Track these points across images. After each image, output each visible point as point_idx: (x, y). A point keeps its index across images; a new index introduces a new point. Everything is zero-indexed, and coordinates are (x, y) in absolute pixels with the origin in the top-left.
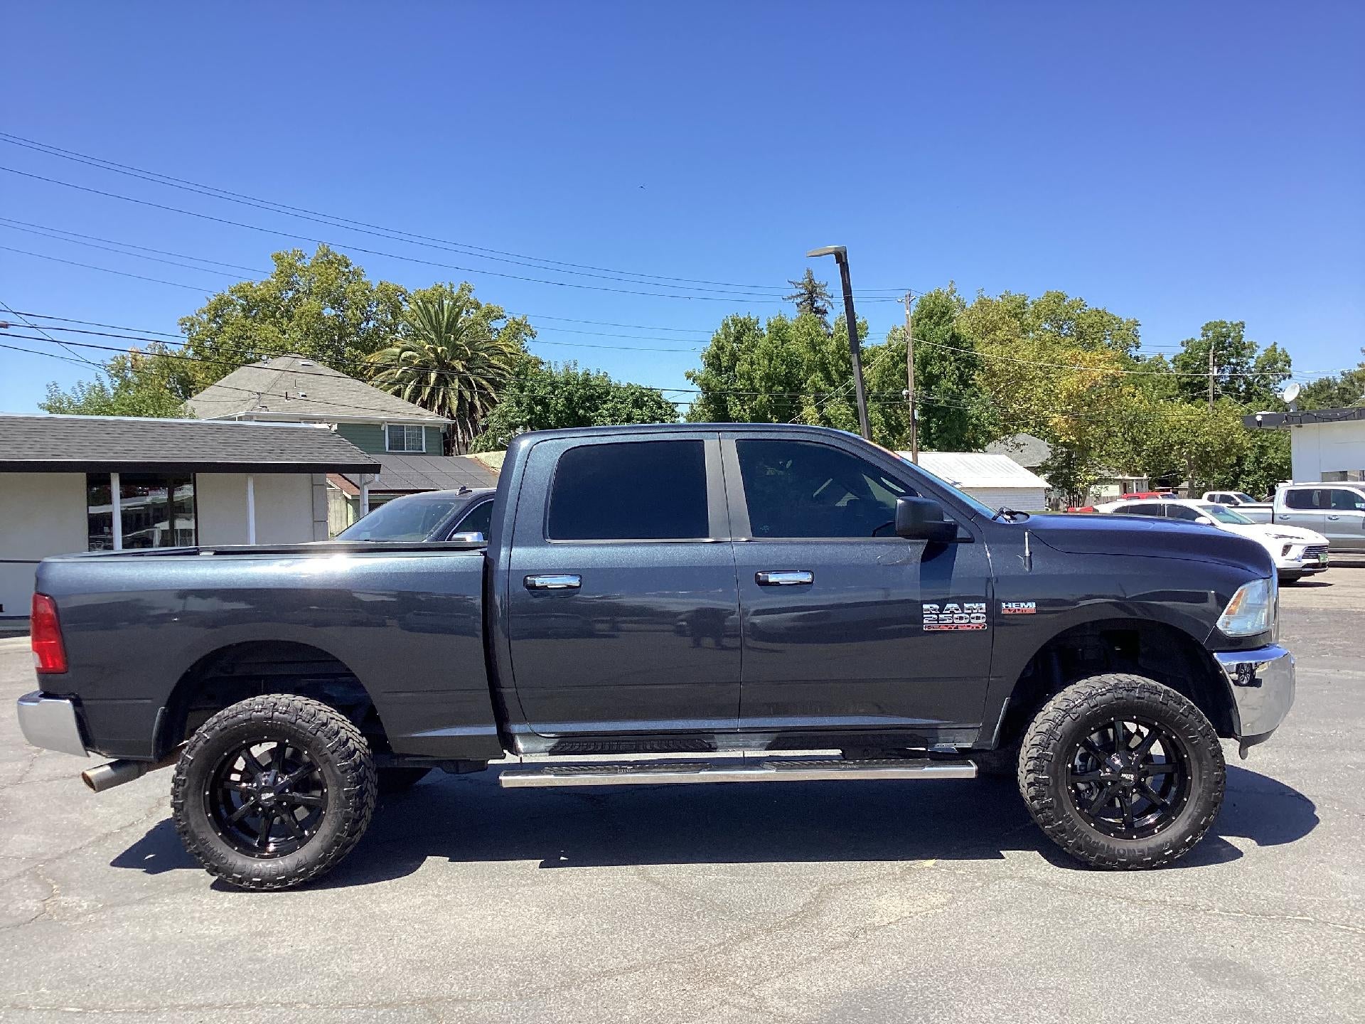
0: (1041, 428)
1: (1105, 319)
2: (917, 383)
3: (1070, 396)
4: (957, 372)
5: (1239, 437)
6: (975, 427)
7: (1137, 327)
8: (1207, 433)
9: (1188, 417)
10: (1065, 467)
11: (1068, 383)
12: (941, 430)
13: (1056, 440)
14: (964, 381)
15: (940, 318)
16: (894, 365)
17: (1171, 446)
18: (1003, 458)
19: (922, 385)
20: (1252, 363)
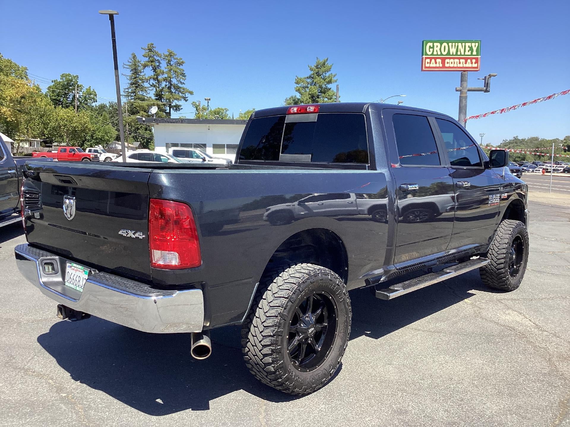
1: (12, 64)
3: (11, 99)
8: (76, 122)
9: (67, 114)
17: (60, 127)
20: (81, 94)
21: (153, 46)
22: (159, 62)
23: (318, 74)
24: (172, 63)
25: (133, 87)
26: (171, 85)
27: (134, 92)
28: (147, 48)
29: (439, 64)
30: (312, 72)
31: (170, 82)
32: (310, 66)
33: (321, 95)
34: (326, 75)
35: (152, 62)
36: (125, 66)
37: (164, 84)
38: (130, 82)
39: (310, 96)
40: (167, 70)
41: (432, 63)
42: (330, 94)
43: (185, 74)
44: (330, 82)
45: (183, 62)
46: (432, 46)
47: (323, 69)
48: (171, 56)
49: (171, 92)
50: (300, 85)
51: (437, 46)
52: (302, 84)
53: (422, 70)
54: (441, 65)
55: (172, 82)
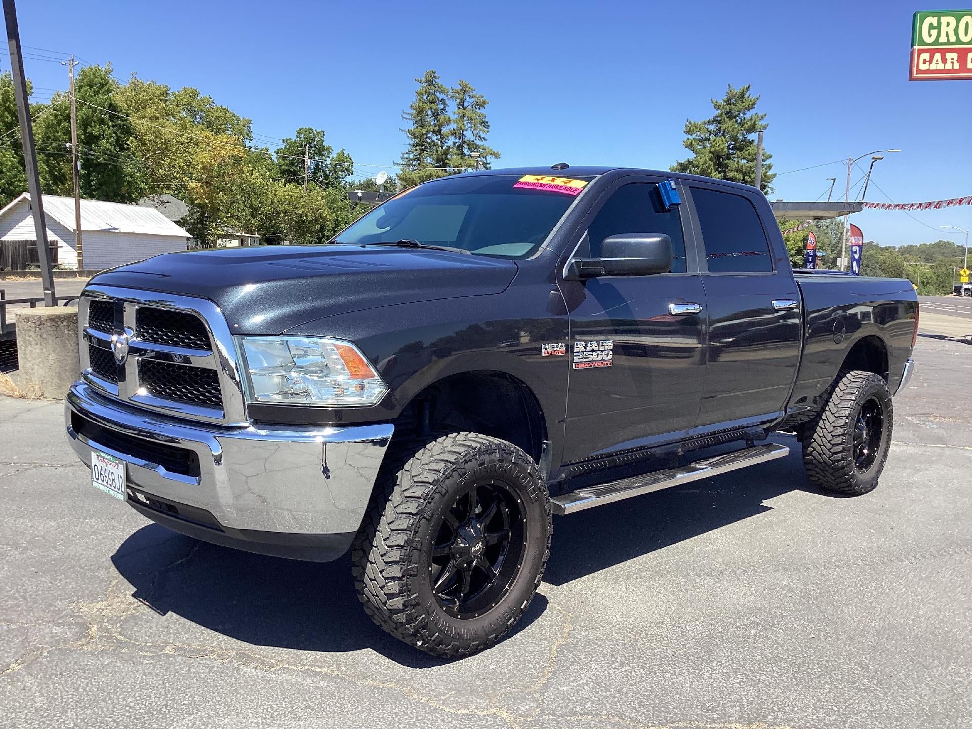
0: (181, 191)
1: (228, 115)
2: (80, 141)
3: (204, 168)
4: (114, 135)
5: (325, 212)
6: (130, 183)
7: (251, 125)
8: (304, 207)
9: (290, 193)
10: (199, 223)
11: (203, 157)
12: (101, 184)
13: (192, 201)
14: (120, 144)
15: (100, 88)
16: (57, 123)
17: (279, 214)
18: (153, 211)
19: (84, 143)
20: (329, 161)
21: (435, 75)
22: (444, 104)
23: (730, 115)
24: (466, 104)
25: (416, 150)
26: (464, 142)
27: (419, 159)
28: (424, 79)
29: (952, 63)
30: (719, 111)
31: (462, 136)
32: (714, 100)
33: (734, 154)
34: (746, 116)
35: (432, 103)
36: (405, 116)
37: (450, 141)
38: (412, 142)
39: (711, 155)
40: (456, 116)
41: (934, 61)
42: (752, 152)
43: (487, 123)
44: (752, 129)
45: (484, 103)
46: (935, 24)
47: (740, 105)
48: (465, 92)
49: (463, 155)
50: (694, 136)
51: (948, 24)
52: (699, 133)
53: (911, 79)
54: (957, 66)
55: (465, 137)
